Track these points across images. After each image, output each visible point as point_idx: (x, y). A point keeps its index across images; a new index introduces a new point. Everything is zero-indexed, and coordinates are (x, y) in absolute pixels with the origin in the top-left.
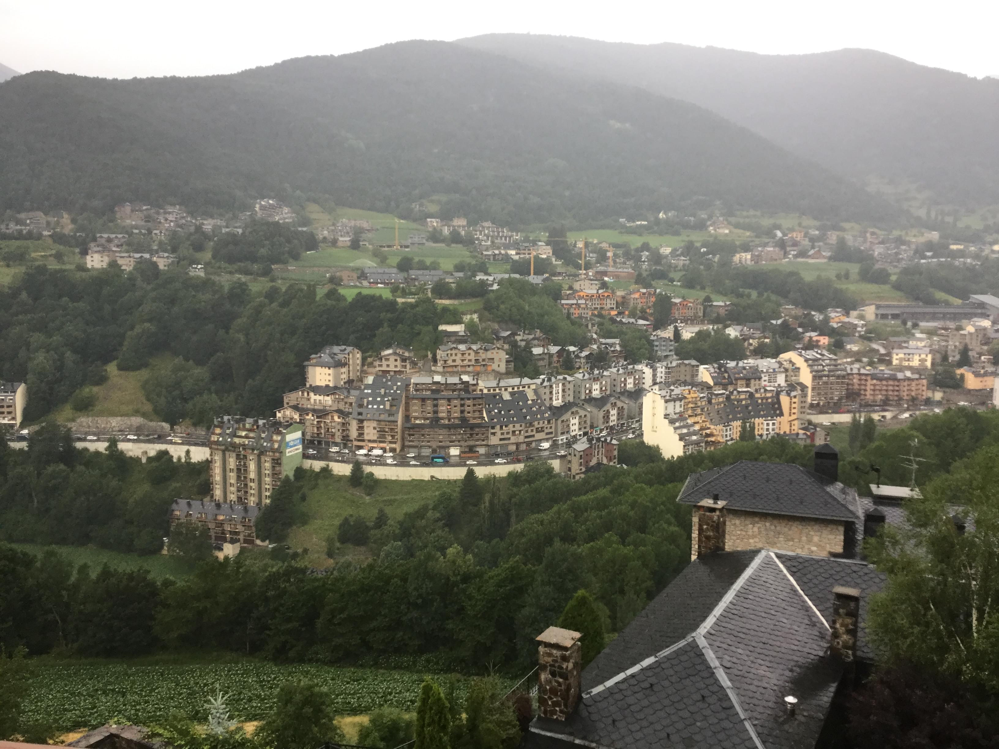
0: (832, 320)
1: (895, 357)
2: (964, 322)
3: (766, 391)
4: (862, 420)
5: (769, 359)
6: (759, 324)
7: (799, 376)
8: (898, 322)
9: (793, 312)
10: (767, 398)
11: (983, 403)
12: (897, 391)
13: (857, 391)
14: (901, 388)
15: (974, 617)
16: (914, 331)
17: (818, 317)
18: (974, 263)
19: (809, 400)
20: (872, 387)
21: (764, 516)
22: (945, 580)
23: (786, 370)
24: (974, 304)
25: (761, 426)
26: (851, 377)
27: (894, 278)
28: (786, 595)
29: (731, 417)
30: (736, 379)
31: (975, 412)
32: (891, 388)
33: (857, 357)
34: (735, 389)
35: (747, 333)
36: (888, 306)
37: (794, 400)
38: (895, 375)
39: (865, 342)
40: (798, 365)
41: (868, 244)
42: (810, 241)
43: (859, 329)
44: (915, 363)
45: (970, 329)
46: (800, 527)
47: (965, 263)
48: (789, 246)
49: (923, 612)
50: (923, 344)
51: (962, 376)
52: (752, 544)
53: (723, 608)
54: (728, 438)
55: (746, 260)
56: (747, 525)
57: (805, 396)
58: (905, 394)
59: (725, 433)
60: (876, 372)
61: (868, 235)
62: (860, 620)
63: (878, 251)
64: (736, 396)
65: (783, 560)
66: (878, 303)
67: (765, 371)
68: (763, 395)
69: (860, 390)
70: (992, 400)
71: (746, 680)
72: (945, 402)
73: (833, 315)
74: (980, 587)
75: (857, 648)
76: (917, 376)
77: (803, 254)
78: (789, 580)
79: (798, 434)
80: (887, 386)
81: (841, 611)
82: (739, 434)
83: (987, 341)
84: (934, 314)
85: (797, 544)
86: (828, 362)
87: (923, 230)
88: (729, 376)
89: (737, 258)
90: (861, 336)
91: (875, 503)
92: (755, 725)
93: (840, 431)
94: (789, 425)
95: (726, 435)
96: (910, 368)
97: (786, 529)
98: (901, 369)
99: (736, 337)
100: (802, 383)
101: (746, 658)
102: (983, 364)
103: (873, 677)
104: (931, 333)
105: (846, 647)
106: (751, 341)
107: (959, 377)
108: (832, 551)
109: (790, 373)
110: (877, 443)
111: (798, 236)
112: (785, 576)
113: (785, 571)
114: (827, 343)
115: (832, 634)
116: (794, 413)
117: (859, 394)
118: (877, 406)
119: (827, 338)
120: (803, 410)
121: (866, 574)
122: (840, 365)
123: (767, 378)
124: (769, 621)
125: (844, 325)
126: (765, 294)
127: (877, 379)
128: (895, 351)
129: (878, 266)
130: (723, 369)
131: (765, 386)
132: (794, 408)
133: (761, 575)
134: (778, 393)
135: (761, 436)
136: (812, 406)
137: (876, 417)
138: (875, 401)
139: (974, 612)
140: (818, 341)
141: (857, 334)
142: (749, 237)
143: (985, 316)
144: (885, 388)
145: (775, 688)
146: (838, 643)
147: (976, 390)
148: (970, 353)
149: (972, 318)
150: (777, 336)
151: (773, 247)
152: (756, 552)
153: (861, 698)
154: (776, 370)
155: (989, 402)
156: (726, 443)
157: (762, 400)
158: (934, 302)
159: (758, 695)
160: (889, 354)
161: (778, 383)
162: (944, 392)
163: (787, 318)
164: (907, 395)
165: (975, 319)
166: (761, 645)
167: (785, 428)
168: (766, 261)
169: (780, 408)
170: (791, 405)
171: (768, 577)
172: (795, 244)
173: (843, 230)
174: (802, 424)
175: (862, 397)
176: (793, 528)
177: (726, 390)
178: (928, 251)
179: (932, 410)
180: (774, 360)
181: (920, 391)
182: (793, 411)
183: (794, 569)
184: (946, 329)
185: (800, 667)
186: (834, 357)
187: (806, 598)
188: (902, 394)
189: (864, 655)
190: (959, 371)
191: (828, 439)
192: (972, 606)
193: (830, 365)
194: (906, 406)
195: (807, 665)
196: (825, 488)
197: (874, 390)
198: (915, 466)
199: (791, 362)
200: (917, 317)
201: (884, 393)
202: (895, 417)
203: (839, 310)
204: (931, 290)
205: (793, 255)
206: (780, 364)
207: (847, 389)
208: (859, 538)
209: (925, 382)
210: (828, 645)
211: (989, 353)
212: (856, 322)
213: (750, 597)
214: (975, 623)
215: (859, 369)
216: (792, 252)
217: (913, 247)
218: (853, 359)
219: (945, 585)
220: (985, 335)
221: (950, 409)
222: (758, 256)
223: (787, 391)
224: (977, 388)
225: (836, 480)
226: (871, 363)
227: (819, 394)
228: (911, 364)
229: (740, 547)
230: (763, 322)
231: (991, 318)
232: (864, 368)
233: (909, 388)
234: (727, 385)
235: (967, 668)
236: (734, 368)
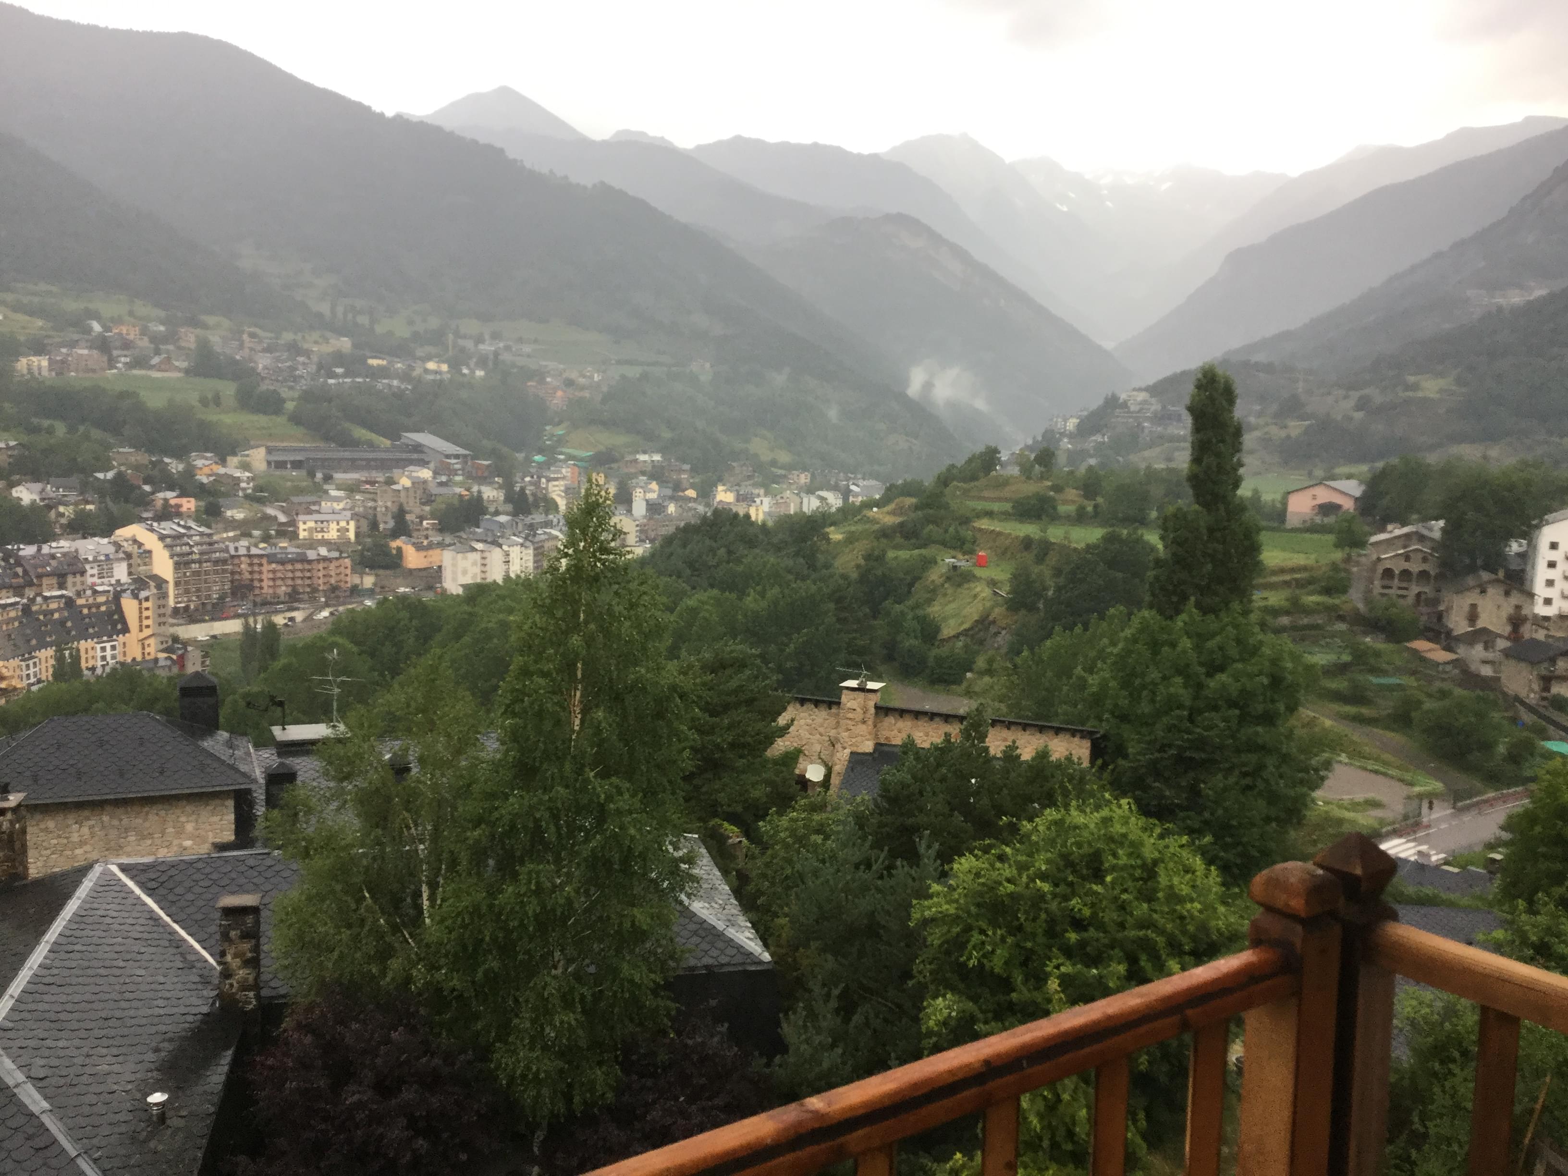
0: (198, 472)
1: (302, 526)
2: (396, 472)
3: (95, 592)
4: (259, 626)
5: (96, 539)
6: (75, 480)
7: (151, 564)
8: (303, 473)
9: (133, 459)
10: (98, 606)
11: (430, 588)
12: (309, 578)
13: (248, 582)
14: (315, 573)
15: (425, 896)
16: (326, 487)
17: (175, 466)
18: (403, 387)
19: (171, 602)
20: (271, 576)
21: (97, 806)
22: (383, 851)
23: (129, 556)
24: (408, 445)
25: (91, 653)
26: (236, 561)
27: (290, 406)
28: (142, 929)
29: (34, 642)
30: (40, 577)
31: (420, 601)
32: (299, 574)
33: (244, 529)
34: (39, 594)
35: (53, 495)
36: (285, 450)
37: (145, 605)
38: (305, 554)
39: (255, 505)
40: (147, 547)
41: (247, 351)
42: (151, 342)
43: (243, 485)
44: (332, 534)
45: (405, 482)
46: (163, 813)
47: (390, 386)
48: (116, 349)
49: (353, 906)
50: (341, 505)
51: (399, 549)
52: (81, 855)
53: (27, 979)
54: (32, 680)
55: (40, 368)
56: (68, 826)
57: (164, 596)
58: (321, 581)
59: (25, 673)
60: (274, 551)
61: (245, 337)
62: (263, 940)
63: (263, 362)
64: (41, 605)
65: (135, 872)
66: (269, 444)
67: (91, 558)
68: (91, 601)
69: (252, 580)
70: (441, 583)
71: (76, 1090)
72: (378, 590)
73: (199, 463)
74: (430, 853)
75: (262, 985)
76: (336, 554)
77: (140, 362)
78: (145, 904)
79: (156, 660)
80: (292, 571)
81: (233, 934)
82: (51, 670)
83: (428, 499)
84: (353, 460)
85: (158, 842)
86: (197, 538)
87: (328, 334)
88: (25, 572)
89: (22, 364)
90: (247, 497)
91: (280, 755)
92: (95, 1161)
93: (226, 649)
94: (140, 647)
95: (28, 675)
96: (325, 543)
97: (139, 821)
98: (312, 544)
99: (33, 502)
100: (156, 575)
101: (75, 1052)
102: (425, 533)
103: (287, 1023)
104: (352, 489)
105: (244, 988)
106: (61, 509)
107: (394, 552)
108: (218, 840)
109: (135, 560)
110: (282, 661)
111: (131, 332)
112: (139, 898)
113: (138, 891)
114: (193, 509)
115: (221, 973)
116: (148, 627)
117: (250, 587)
118: (283, 603)
119: (192, 500)
120: (163, 619)
121: (270, 867)
122: (216, 542)
123: (95, 571)
124: (112, 980)
125: (219, 479)
126: (82, 429)
127: (277, 563)
128: (301, 517)
129: (264, 387)
130: (12, 561)
131: (94, 584)
132: (147, 618)
133: (96, 906)
134: (117, 596)
135: (93, 669)
136: (176, 612)
137: (279, 620)
138: (275, 596)
139: (425, 889)
140: (179, 506)
141: (241, 494)
142: (42, 328)
143: (423, 463)
144: (290, 575)
145: (129, 1087)
146: (231, 985)
147: (420, 570)
148: (408, 517)
149: (407, 466)
150: (108, 499)
151: (87, 348)
152: (83, 871)
153: (270, 1062)
154: (111, 557)
155: (438, 585)
156: (29, 691)
157: (89, 608)
158: (352, 443)
159: (101, 1109)
160: (293, 523)
161: (116, 577)
162: (377, 575)
163: (123, 468)
164: (325, 583)
165: (411, 468)
166: (101, 1023)
167: (134, 652)
168: (77, 371)
169: (123, 620)
170: (141, 613)
171: (108, 907)
172: (127, 345)
173: (205, 326)
174: (162, 643)
175: (257, 592)
176: (150, 816)
177: (22, 596)
178: (337, 367)
179: (362, 603)
180: (106, 540)
181: (342, 577)
182: (145, 622)
183: (153, 885)
184: (372, 483)
185: (171, 1040)
186: (207, 531)
187: (176, 927)
188: (315, 581)
189: (273, 993)
190: (394, 544)
191: (208, 663)
192: (420, 882)
193: (201, 544)
194: (323, 599)
195: (184, 1033)
196: (200, 743)
197: (274, 579)
198: (337, 691)
199: (135, 541)
200: (330, 466)
201: (290, 582)
202: (308, 619)
203: (209, 455)
204: (347, 425)
205: (126, 364)
206: (118, 546)
207: (232, 582)
208: (259, 813)
209: (348, 562)
210: (215, 993)
211: (433, 516)
212: (238, 474)
213: (77, 948)
214: (426, 903)
215: (248, 549)
216: (123, 359)
217: (315, 359)
218: (238, 532)
219: (383, 859)
220: (425, 489)
221: (386, 599)
222: (63, 362)
223: (133, 591)
224: (420, 567)
225: (217, 727)
226: (266, 538)
227: (187, 591)
228: (326, 536)
229: (59, 865)
230: (82, 476)
231: (432, 465)
232: (256, 546)
233: (325, 572)
234: (23, 587)
235: (419, 972)
236: (34, 557)
